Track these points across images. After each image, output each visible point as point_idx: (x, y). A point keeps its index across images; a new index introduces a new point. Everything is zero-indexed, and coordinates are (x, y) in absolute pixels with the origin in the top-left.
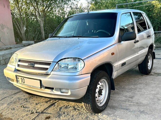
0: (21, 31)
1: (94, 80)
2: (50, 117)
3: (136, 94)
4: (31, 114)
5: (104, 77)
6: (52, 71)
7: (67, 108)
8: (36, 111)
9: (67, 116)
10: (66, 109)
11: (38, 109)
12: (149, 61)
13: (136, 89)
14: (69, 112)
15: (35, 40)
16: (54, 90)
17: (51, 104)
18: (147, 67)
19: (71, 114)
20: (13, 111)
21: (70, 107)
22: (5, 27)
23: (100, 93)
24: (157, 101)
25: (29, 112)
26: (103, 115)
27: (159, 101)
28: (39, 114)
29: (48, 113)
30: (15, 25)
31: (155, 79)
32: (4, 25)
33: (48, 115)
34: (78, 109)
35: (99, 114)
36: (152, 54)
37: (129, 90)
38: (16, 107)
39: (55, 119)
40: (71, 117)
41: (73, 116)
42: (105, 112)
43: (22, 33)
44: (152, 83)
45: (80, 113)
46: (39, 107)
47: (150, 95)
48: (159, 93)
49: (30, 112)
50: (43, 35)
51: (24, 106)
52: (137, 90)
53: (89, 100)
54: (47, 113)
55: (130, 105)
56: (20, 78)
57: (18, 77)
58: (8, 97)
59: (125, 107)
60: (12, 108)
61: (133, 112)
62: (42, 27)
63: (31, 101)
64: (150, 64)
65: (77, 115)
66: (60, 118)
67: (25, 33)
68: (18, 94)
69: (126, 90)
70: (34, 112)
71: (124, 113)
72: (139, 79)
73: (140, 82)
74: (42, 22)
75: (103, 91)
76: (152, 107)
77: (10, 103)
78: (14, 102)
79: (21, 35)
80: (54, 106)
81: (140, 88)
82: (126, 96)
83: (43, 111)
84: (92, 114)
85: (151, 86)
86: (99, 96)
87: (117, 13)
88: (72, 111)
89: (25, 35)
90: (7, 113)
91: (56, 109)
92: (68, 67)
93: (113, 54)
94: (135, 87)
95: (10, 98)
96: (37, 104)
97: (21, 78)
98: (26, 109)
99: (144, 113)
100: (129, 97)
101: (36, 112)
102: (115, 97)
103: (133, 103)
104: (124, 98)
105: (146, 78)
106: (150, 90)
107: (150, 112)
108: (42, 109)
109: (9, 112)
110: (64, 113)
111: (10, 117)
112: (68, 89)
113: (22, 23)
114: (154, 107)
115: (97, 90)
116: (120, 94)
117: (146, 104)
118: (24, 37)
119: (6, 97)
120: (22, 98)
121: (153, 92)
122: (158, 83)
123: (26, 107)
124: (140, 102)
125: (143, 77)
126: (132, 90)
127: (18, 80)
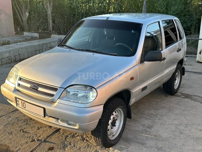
0: (23, 18)
1: (107, 111)
2: (53, 148)
3: (156, 123)
4: (32, 141)
5: (119, 107)
6: (59, 98)
7: (74, 137)
8: (38, 138)
9: (74, 148)
10: (72, 138)
11: (40, 136)
12: (177, 79)
13: (156, 116)
14: (76, 143)
15: (40, 31)
16: (60, 121)
17: (55, 129)
18: (174, 85)
19: (78, 146)
20: (11, 137)
21: (77, 136)
22: (2, 12)
23: (113, 124)
24: (178, 135)
25: (29, 139)
26: (115, 150)
27: (180, 135)
28: (41, 143)
29: (52, 143)
30: (14, 9)
31: (181, 102)
32: (2, 10)
33: (52, 145)
34: (87, 140)
35: (111, 148)
36: (182, 70)
37: (148, 116)
38: (14, 130)
39: (60, 151)
40: (78, 150)
41: (80, 149)
42: (118, 146)
43: (24, 20)
44: (176, 108)
45: (89, 145)
46: (41, 133)
47: (172, 125)
48: (182, 123)
49: (31, 140)
50: (50, 25)
51: (23, 130)
52: (158, 117)
53: (100, 134)
54: (50, 142)
55: (147, 138)
56: (20, 101)
57: (17, 99)
58: (4, 115)
59: (141, 141)
60: (9, 132)
61: (149, 148)
62: (49, 14)
63: (32, 124)
64: (177, 82)
65: (84, 148)
66: (65, 150)
67: (28, 19)
68: (17, 112)
69: (145, 116)
70: (35, 140)
71: (139, 149)
72: (162, 101)
73: (163, 105)
74: (50, 8)
75: (117, 121)
76: (171, 142)
77: (7, 124)
78: (12, 124)
79: (22, 23)
80: (59, 133)
81: (162, 115)
82: (143, 126)
83: (46, 139)
84: (102, 148)
85: (174, 113)
86: (112, 128)
87: (143, 24)
88: (79, 142)
89: (28, 23)
90: (4, 137)
91: (61, 138)
92: (78, 94)
93: (132, 79)
94: (155, 112)
95: (7, 117)
96: (38, 129)
97: (22, 102)
98: (26, 135)
99: (161, 151)
100: (148, 127)
101: (38, 140)
102: (131, 126)
103: (151, 135)
104: (141, 128)
105: (171, 99)
106: (173, 119)
107: (169, 150)
108: (45, 136)
109: (6, 136)
110: (70, 144)
111: (8, 145)
112: (76, 123)
113: (24, 7)
114: (174, 143)
115: (110, 122)
116: (137, 121)
117: (166, 137)
118: (25, 25)
119: (2, 116)
120: (22, 118)
121: (176, 122)
122: (183, 108)
123: (26, 132)
124: (159, 135)
125: (167, 98)
126: (152, 117)
127: (17, 102)
